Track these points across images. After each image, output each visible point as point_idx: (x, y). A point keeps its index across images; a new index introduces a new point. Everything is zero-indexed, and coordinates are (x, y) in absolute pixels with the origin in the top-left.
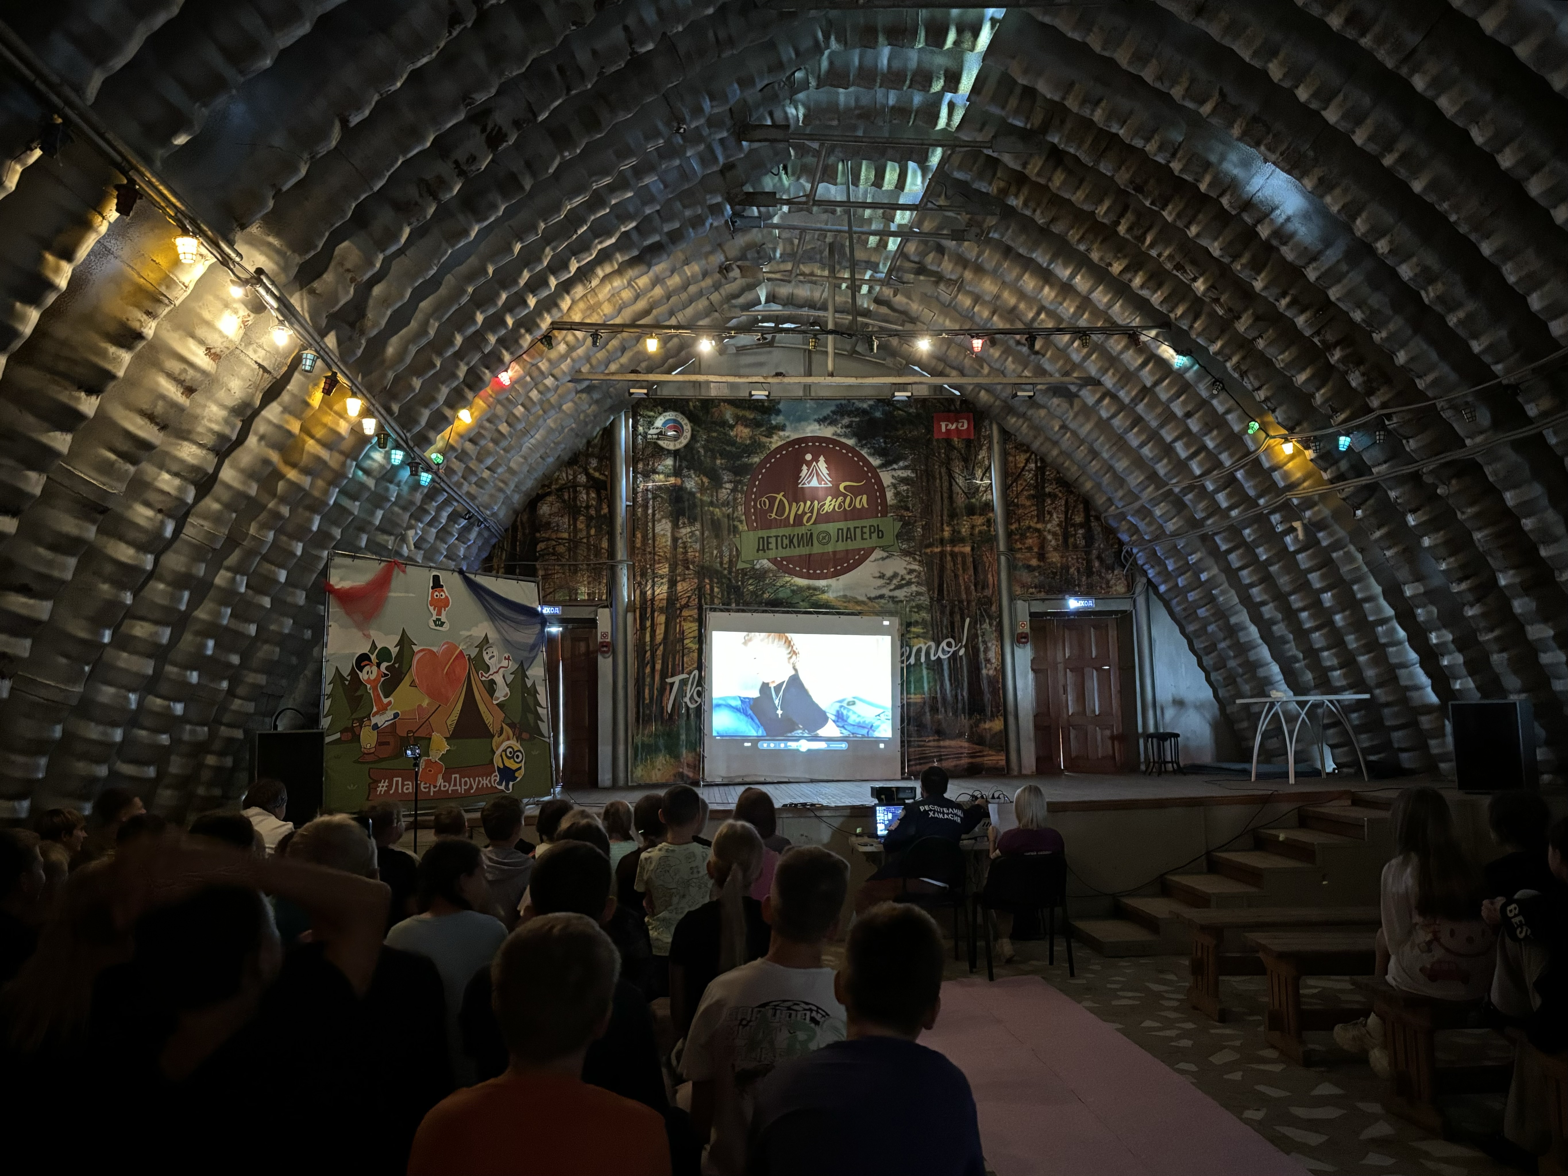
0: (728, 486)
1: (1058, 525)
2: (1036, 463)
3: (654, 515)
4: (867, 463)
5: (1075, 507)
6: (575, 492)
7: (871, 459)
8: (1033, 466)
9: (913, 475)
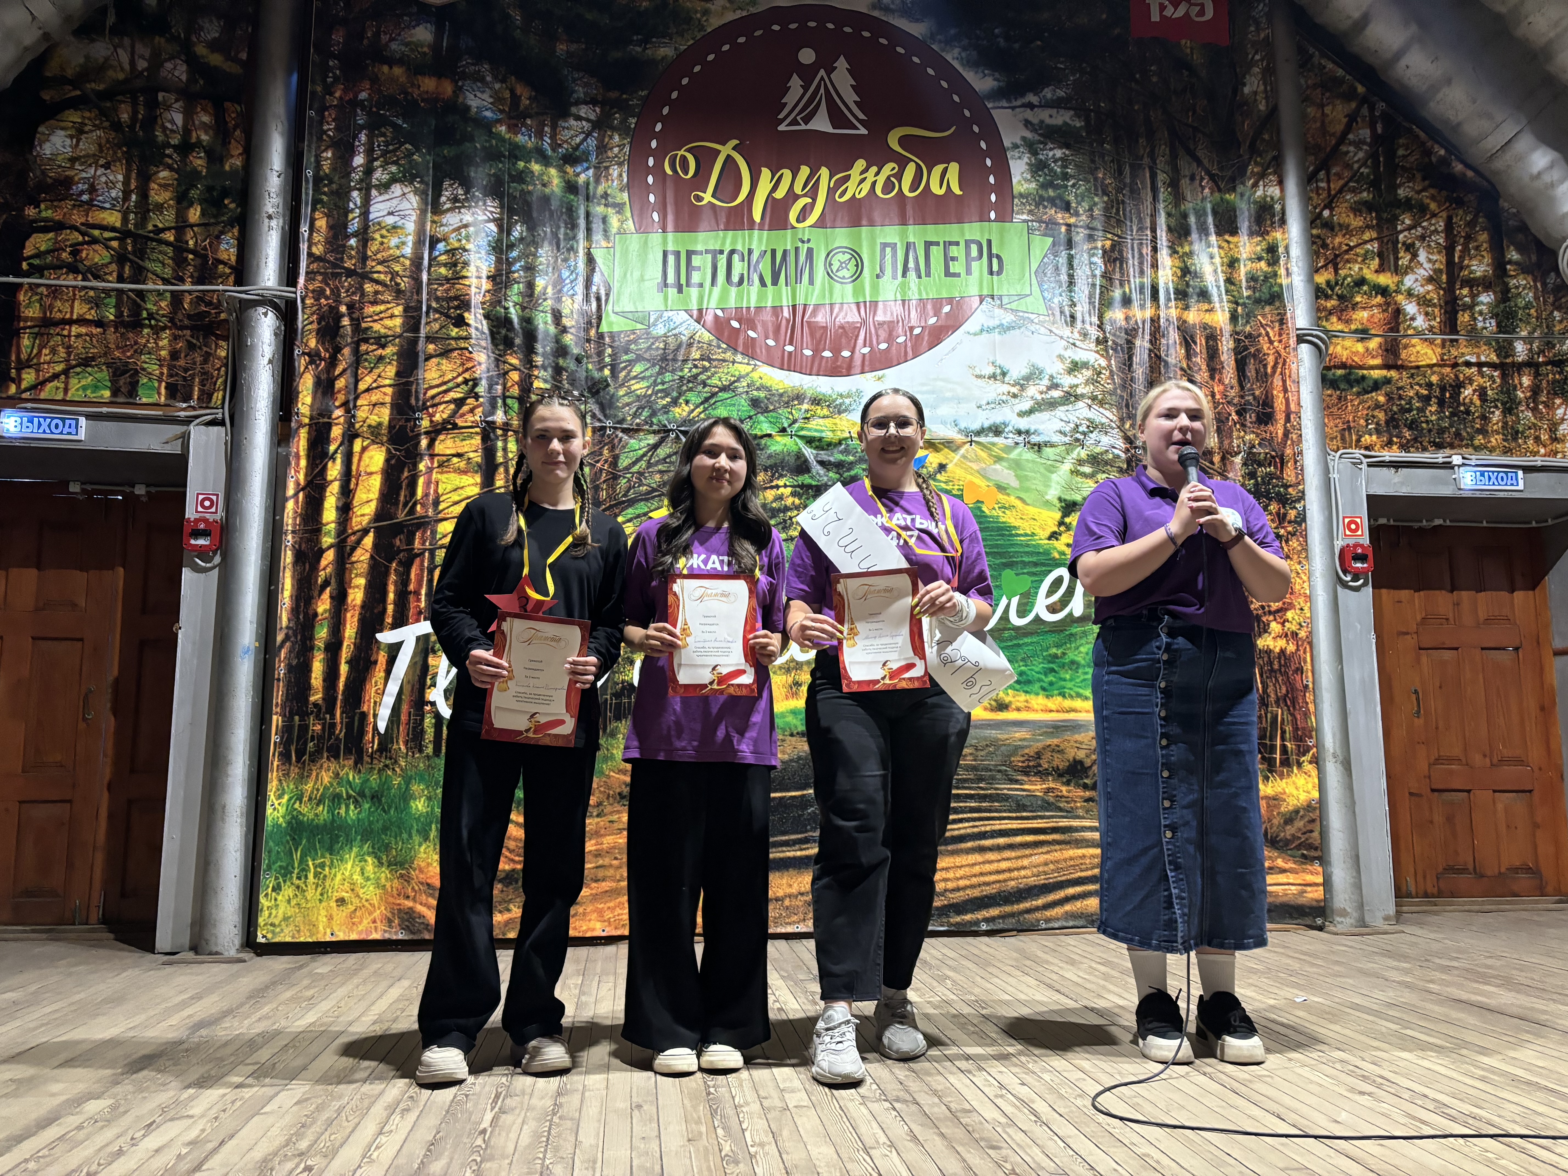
0: (583, 111)
1: (1430, 280)
2: (1373, 127)
3: (369, 171)
4: (959, 84)
5: (1468, 238)
6: (153, 105)
7: (969, 76)
8: (1365, 133)
9: (1078, 124)
